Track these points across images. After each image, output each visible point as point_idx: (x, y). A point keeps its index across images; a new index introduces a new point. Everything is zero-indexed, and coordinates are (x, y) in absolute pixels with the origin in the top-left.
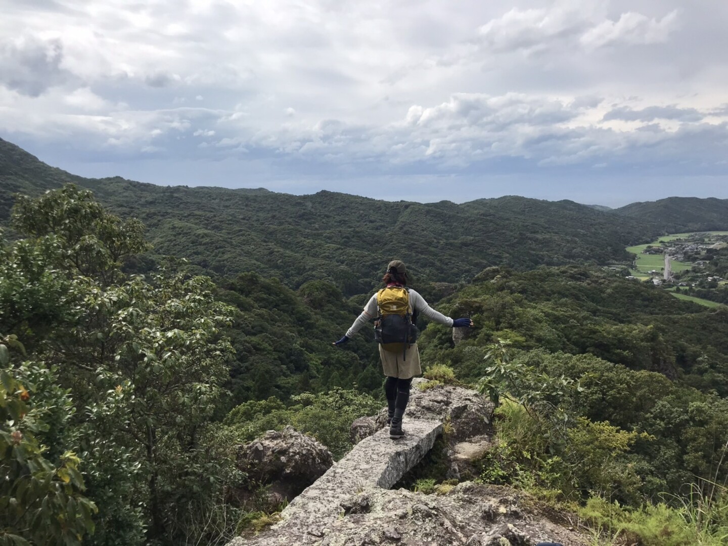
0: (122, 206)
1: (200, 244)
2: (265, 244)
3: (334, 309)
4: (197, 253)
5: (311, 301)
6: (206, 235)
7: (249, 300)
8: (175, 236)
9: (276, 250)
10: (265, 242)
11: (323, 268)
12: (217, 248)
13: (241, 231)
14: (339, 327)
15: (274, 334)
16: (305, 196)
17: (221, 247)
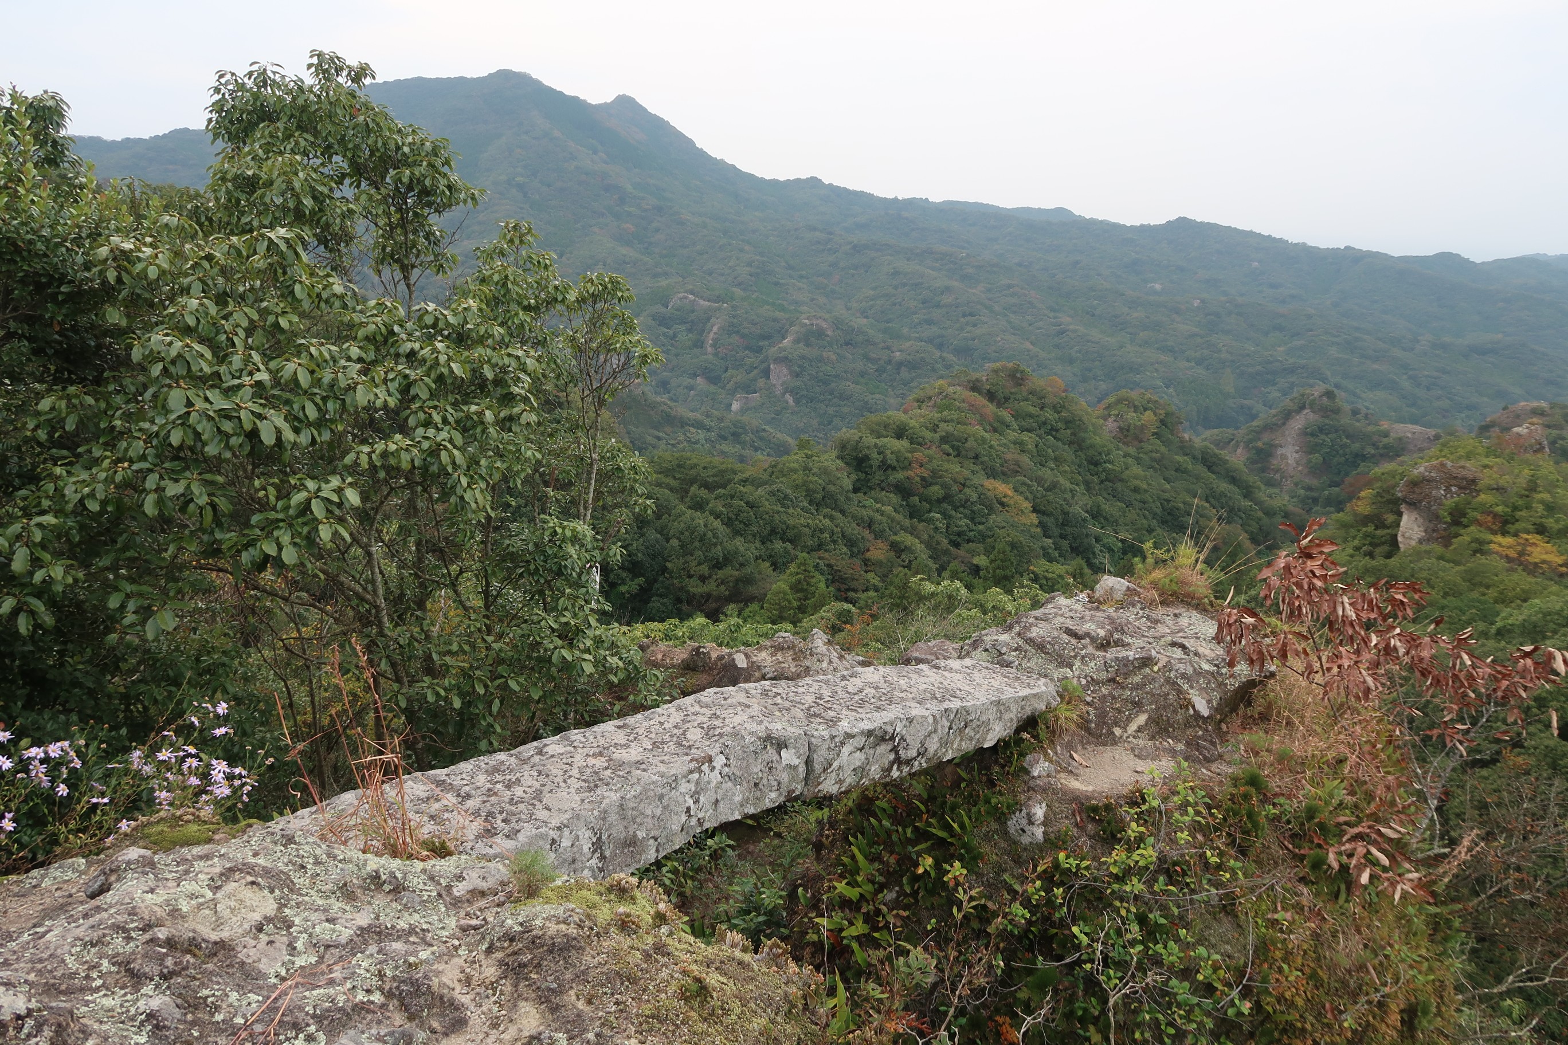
0: (815, 229)
1: (938, 306)
2: (1052, 314)
3: (1163, 449)
4: (930, 322)
5: (1121, 429)
6: (948, 289)
7: (1005, 414)
8: (896, 288)
9: (1071, 327)
10: (1053, 310)
11: (1157, 370)
12: (964, 316)
13: (1009, 286)
14: (1168, 486)
15: (1039, 481)
16: (1142, 226)
17: (971, 315)
